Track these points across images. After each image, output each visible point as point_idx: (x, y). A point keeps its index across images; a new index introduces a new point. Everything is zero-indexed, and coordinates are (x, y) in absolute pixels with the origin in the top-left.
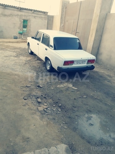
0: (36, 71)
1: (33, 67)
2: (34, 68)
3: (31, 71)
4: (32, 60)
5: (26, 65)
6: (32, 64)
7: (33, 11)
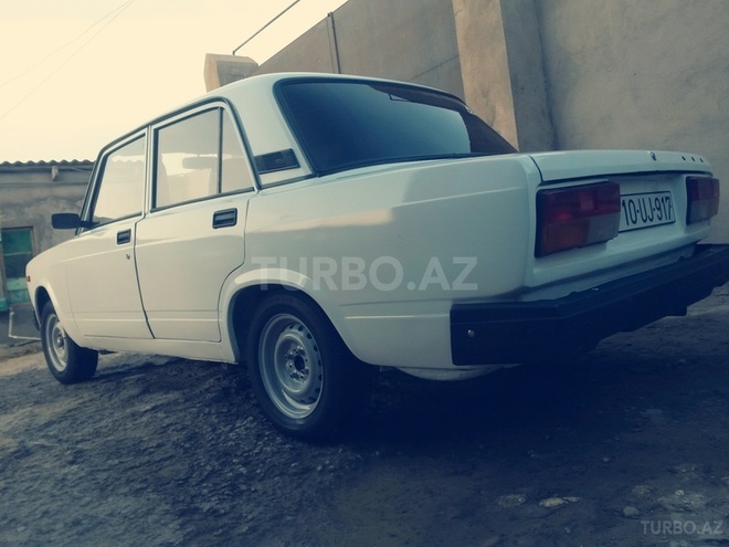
0: (160, 486)
1: (118, 453)
2: (129, 460)
3: (102, 510)
4: (91, 409)
5: (30, 461)
6: (97, 433)
7: (55, 171)
